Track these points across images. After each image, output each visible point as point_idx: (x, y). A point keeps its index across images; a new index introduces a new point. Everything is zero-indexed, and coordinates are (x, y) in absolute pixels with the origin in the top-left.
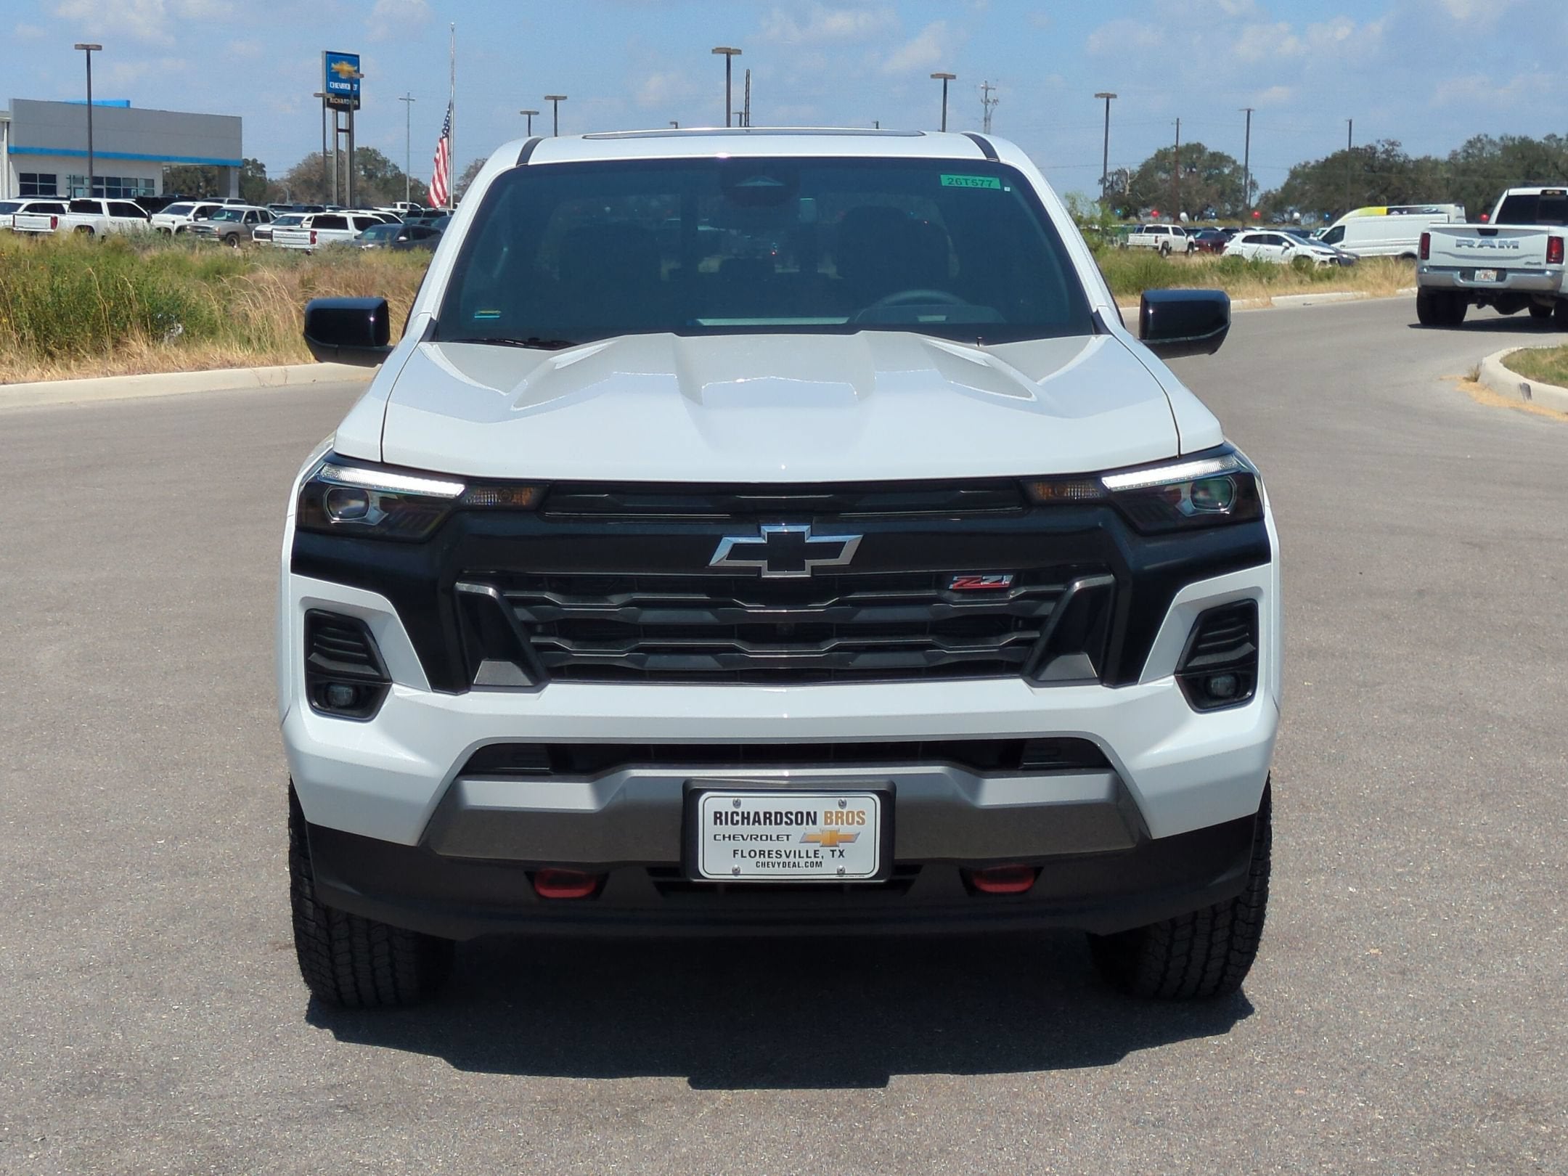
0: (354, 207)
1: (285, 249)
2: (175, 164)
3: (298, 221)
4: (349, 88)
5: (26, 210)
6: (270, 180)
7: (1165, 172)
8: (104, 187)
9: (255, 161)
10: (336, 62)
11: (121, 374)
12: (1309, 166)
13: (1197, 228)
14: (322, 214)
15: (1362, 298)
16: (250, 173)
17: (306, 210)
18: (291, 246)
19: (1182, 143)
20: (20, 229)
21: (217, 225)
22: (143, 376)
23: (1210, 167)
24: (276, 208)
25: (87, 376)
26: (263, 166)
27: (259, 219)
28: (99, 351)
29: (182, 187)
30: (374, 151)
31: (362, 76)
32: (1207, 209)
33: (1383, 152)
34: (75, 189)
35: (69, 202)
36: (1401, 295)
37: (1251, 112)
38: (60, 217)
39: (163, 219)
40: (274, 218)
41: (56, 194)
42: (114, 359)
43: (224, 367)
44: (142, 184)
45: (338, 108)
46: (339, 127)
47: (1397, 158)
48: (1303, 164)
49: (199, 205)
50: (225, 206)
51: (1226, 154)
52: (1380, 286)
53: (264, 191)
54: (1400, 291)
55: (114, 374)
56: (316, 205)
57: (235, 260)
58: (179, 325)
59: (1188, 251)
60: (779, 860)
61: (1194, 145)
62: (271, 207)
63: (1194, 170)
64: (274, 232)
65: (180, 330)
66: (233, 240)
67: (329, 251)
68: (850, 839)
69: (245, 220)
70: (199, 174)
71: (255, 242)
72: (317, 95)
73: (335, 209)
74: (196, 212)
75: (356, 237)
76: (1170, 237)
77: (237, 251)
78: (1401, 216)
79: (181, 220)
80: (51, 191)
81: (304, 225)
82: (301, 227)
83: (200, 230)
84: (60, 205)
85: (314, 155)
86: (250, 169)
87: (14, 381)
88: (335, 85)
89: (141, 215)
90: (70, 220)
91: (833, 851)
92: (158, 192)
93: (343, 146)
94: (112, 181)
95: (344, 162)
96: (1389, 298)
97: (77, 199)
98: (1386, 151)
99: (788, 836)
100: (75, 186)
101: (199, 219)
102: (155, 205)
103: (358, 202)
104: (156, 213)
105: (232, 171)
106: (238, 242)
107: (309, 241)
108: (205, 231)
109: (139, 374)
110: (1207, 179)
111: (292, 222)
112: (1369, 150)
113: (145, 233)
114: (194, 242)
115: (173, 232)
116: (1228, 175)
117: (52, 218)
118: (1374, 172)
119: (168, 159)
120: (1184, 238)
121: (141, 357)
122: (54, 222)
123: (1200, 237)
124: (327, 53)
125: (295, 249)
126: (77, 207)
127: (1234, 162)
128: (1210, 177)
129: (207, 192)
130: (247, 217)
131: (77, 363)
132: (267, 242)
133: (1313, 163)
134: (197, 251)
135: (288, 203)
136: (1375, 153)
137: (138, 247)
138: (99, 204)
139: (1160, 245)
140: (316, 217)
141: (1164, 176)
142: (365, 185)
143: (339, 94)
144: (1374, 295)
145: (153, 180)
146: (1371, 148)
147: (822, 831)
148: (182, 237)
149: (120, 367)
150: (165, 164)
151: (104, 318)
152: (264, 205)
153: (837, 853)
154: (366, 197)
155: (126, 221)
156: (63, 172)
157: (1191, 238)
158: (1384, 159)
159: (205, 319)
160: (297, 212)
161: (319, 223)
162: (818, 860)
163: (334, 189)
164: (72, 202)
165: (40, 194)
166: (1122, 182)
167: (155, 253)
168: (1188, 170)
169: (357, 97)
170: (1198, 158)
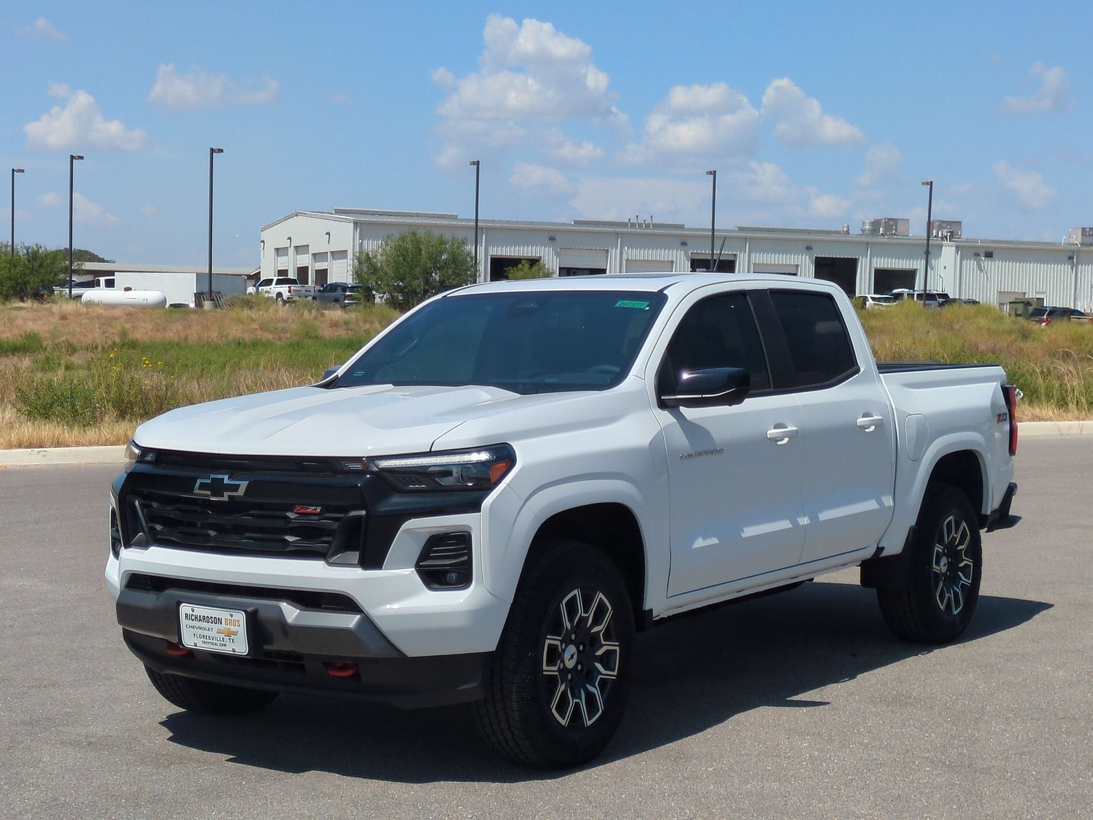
60: (210, 641)
68: (235, 634)
91: (230, 639)
99: (212, 629)
147: (224, 628)
153: (231, 641)
162: (225, 643)
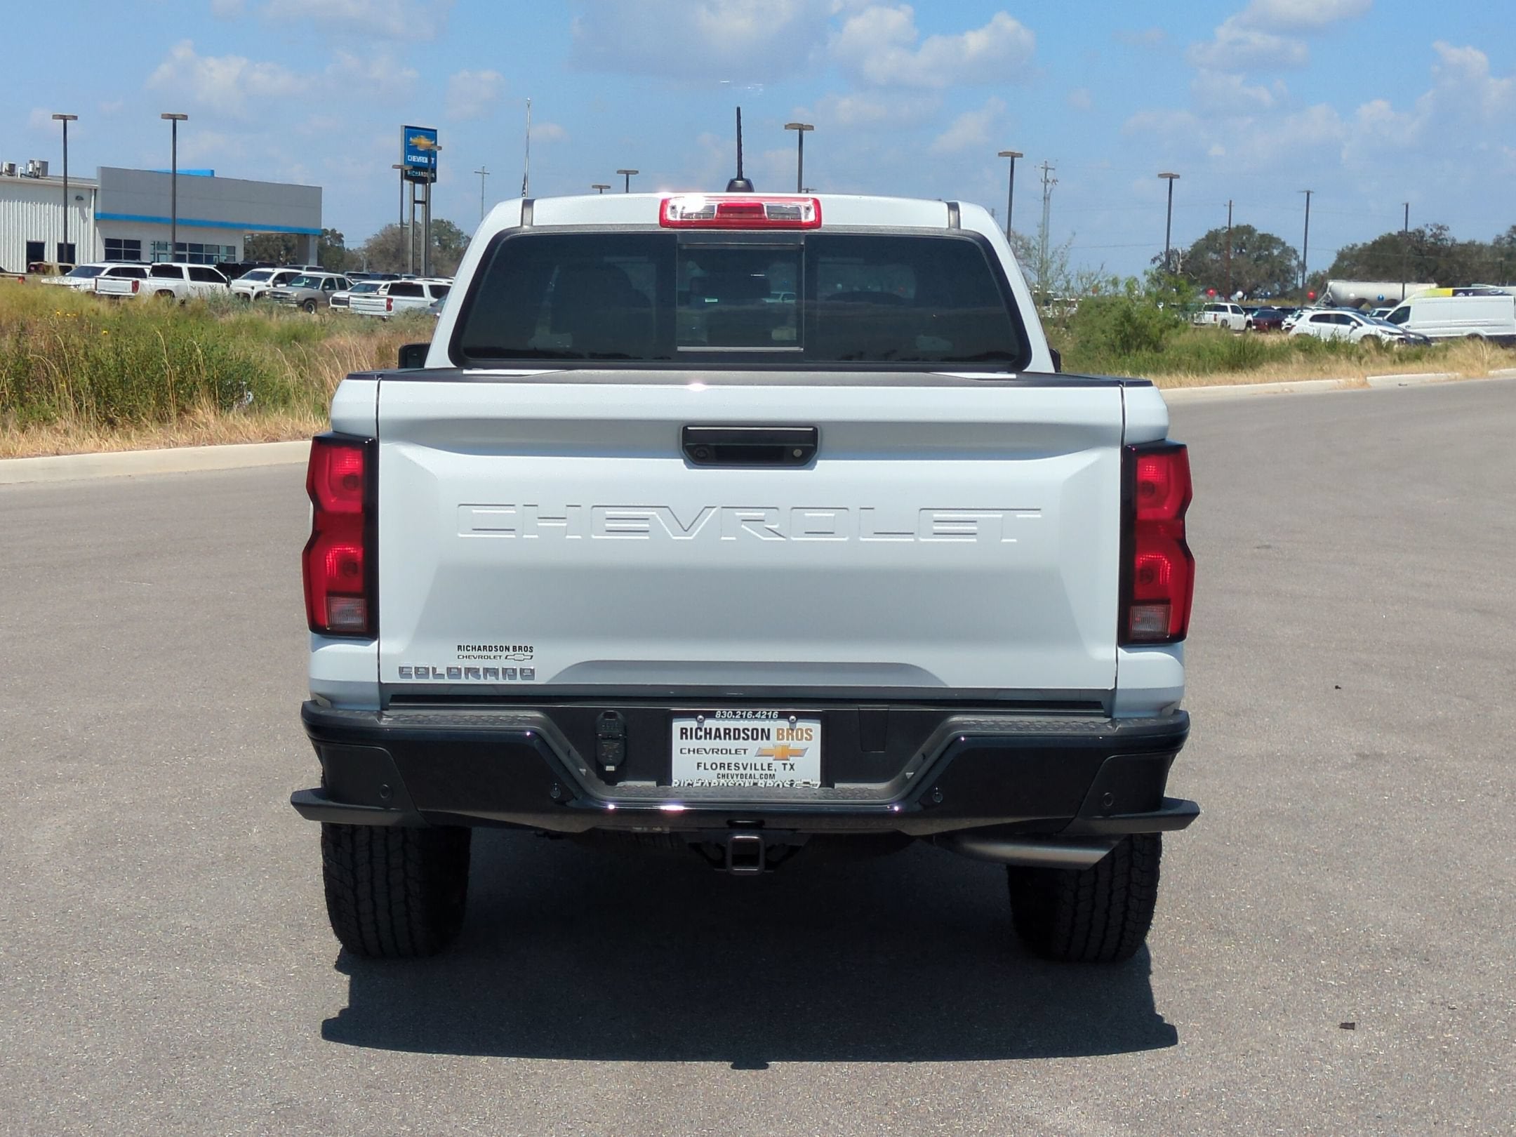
0: (428, 275)
1: (362, 316)
2: (257, 233)
3: (375, 288)
4: (426, 161)
5: (108, 274)
6: (348, 250)
7: (1215, 253)
8: (187, 253)
9: (333, 231)
10: (414, 136)
11: (184, 445)
12: (1356, 248)
13: (1254, 307)
14: (398, 282)
15: (1456, 379)
16: (329, 243)
17: (383, 278)
18: (367, 313)
19: (1233, 225)
20: (102, 292)
21: (296, 292)
22: (208, 447)
23: (1260, 248)
24: (354, 276)
25: (148, 447)
26: (341, 236)
27: (337, 286)
28: (162, 419)
29: (264, 255)
30: (449, 223)
31: (440, 148)
32: (1256, 289)
33: (1432, 236)
34: (158, 254)
35: (150, 267)
36: (1493, 377)
37: (1311, 195)
38: (141, 281)
39: (242, 285)
40: (351, 285)
41: (139, 259)
42: (178, 429)
43: (296, 438)
44: (223, 251)
45: (416, 180)
46: (416, 199)
47: (1445, 242)
48: (1351, 246)
49: (278, 271)
50: (304, 273)
51: (1275, 236)
52: (1472, 367)
53: (342, 260)
54: (1491, 372)
55: (177, 445)
56: (391, 273)
57: (312, 326)
58: (250, 393)
59: (1246, 329)
61: (1244, 227)
62: (349, 274)
63: (1244, 251)
64: (351, 298)
65: (251, 397)
66: (311, 306)
67: (405, 318)
69: (323, 287)
70: (281, 243)
71: (332, 308)
72: (395, 167)
73: (409, 278)
74: (276, 278)
75: (431, 305)
76: (1229, 315)
77: (314, 317)
78: (1467, 297)
79: (260, 286)
80: (135, 256)
81: (380, 293)
82: (378, 294)
83: (279, 296)
84: (142, 270)
85: (391, 225)
86: (329, 239)
87: (69, 452)
88: (414, 158)
89: (220, 280)
90: (151, 284)
92: (240, 258)
93: (419, 218)
94: (196, 247)
95: (420, 232)
96: (1482, 380)
97: (159, 264)
98: (1434, 235)
100: (159, 252)
101: (278, 286)
102: (235, 271)
103: (433, 270)
104: (236, 278)
105: (311, 239)
106: (316, 308)
107: (385, 308)
108: (283, 297)
109: (204, 445)
110: (1256, 260)
111: (369, 289)
112: (1417, 234)
113: (224, 297)
114: (271, 308)
115: (252, 298)
116: (1277, 256)
117: (133, 282)
118: (1422, 255)
119: (249, 227)
120: (1242, 316)
121: (207, 427)
122: (135, 286)
123: (1257, 316)
124: (406, 127)
125: (372, 316)
126: (159, 272)
127: (1283, 244)
128: (1259, 258)
129: (287, 260)
130: (325, 284)
131: (138, 433)
132: (344, 309)
133: (1360, 245)
134: (275, 315)
135: (365, 272)
136: (1423, 237)
137: (217, 312)
138: (180, 269)
139: (1219, 322)
140: (392, 285)
141: (1214, 256)
142: (439, 255)
143: (418, 167)
144: (1467, 377)
145: (234, 247)
146: (1419, 232)
148: (261, 302)
149: (182, 437)
150: (249, 231)
151: (169, 384)
152: (342, 273)
154: (440, 268)
155: (205, 285)
156: (147, 237)
157: (1250, 317)
158: (1433, 243)
159: (276, 388)
160: (374, 279)
161: (395, 290)
163: (410, 257)
164: (154, 267)
165: (125, 259)
166: (1174, 262)
167: (233, 317)
168: (1238, 251)
169: (434, 170)
170: (1248, 239)
